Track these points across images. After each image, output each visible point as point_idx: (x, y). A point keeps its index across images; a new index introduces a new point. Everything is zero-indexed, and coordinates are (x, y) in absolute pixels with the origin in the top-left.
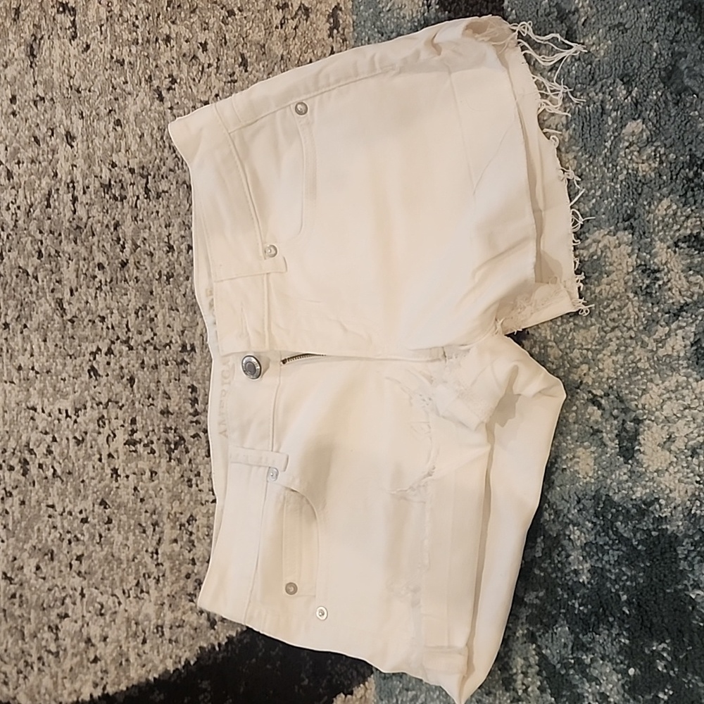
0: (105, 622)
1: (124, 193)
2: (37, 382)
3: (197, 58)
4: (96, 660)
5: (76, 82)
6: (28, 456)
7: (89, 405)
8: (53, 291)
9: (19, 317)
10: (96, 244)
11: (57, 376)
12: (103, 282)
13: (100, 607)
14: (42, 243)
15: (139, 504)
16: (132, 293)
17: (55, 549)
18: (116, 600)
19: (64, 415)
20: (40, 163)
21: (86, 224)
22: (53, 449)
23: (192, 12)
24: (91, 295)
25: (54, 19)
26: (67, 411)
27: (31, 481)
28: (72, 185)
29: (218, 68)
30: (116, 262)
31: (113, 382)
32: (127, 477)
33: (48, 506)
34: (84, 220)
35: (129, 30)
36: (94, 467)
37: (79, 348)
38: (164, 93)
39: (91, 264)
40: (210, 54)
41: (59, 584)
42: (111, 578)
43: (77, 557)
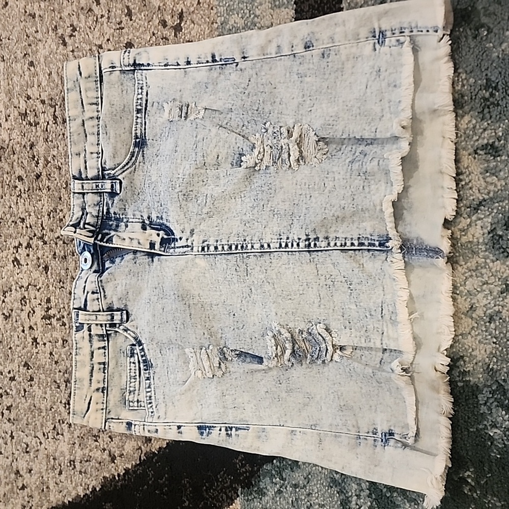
0: (30, 458)
1: (37, 120)
3: (92, 10)
4: (23, 488)
7: (13, 288)
10: (16, 161)
12: (23, 191)
13: (25, 446)
15: (54, 365)
16: (45, 199)
18: (38, 441)
21: (8, 145)
24: (13, 201)
29: (109, 18)
30: (32, 174)
31: (32, 270)
32: (45, 344)
34: (7, 142)
36: (18, 337)
37: (4, 243)
38: (67, 39)
39: (13, 177)
40: (102, 7)
42: (33, 424)
43: (7, 407)
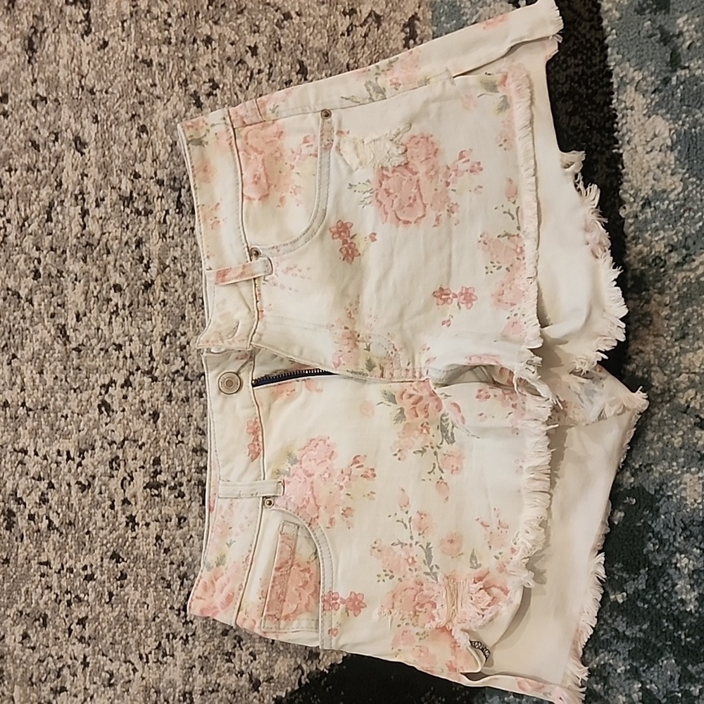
0: (115, 694)
1: (149, 207)
2: (30, 420)
3: (245, 62)
5: (88, 82)
6: (14, 507)
7: (98, 444)
8: (53, 316)
9: (6, 345)
10: (113, 263)
11: (56, 413)
12: (120, 306)
13: (108, 676)
14: (39, 262)
15: (162, 555)
16: (157, 320)
17: (49, 613)
18: (131, 667)
19: (65, 457)
20: (38, 170)
21: (99, 240)
22: (49, 497)
23: (239, 13)
24: (104, 321)
25: (61, 11)
26: (68, 453)
27: (19, 535)
28: (80, 196)
29: (270, 74)
30: (139, 283)
31: (131, 417)
32: (147, 525)
33: (41, 563)
34: (97, 236)
35: (159, 28)
36: (103, 516)
37: (86, 380)
38: (203, 99)
39: (104, 286)
40: (261, 59)
41: (53, 653)
42: (123, 642)
43: (79, 620)
